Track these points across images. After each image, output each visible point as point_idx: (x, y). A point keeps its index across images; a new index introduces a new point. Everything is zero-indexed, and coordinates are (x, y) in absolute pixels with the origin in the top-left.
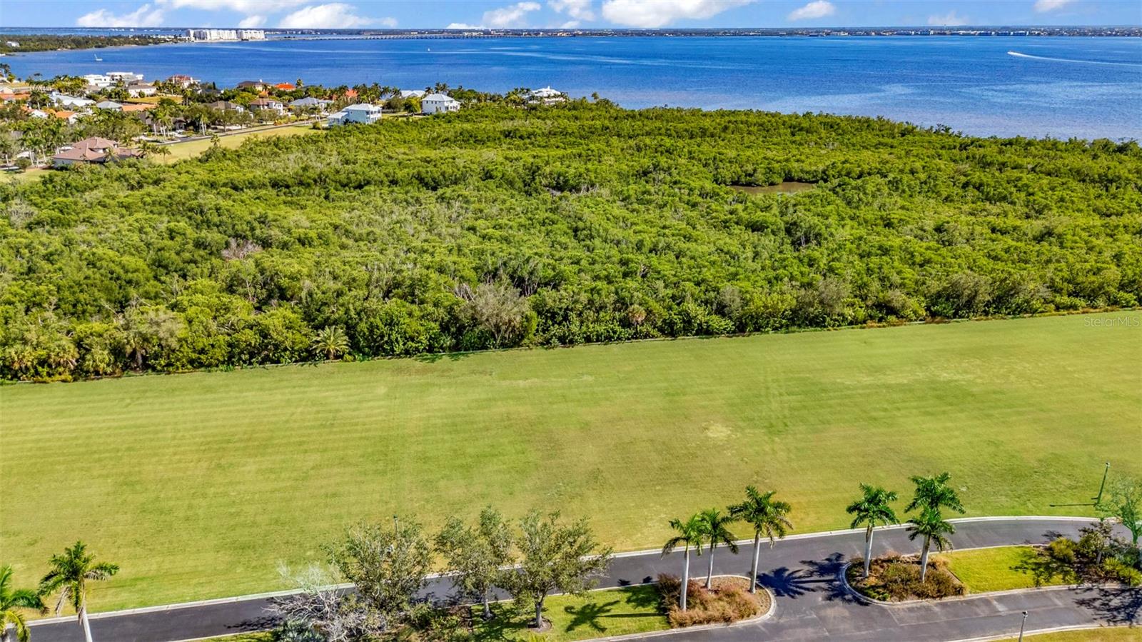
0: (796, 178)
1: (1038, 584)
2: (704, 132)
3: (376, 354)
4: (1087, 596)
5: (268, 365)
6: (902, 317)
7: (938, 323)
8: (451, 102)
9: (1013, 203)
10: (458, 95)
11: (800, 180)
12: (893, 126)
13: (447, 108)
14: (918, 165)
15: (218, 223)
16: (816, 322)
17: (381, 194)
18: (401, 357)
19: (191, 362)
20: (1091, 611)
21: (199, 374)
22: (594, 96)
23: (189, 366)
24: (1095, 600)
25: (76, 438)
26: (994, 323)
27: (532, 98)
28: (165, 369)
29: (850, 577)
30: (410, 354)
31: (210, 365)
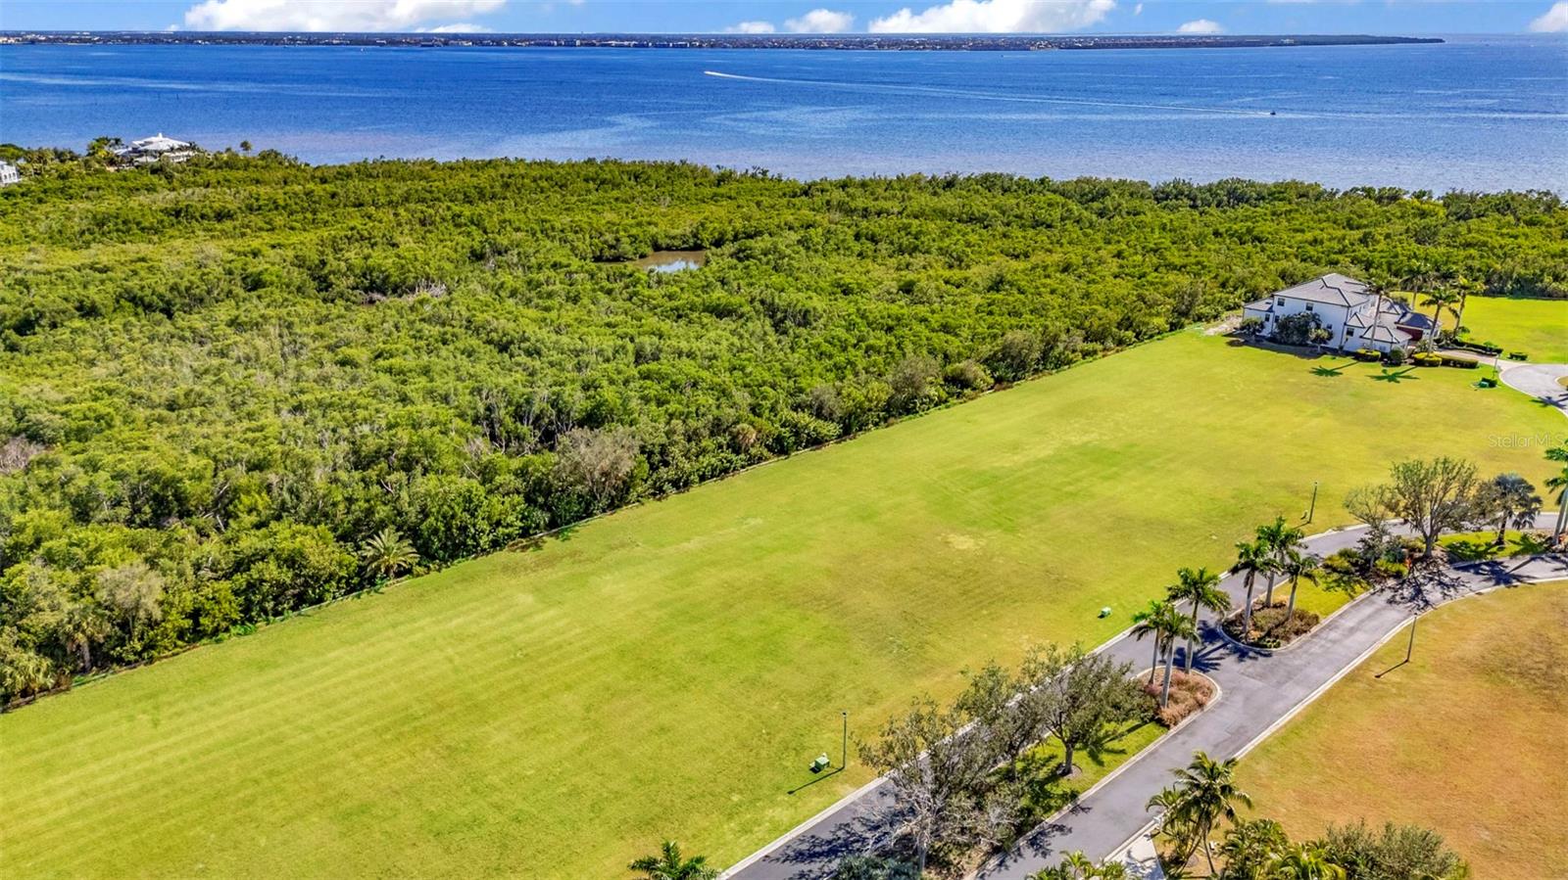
1: (1352, 597)
3: (453, 557)
5: (305, 609)
6: (975, 389)
7: (1004, 389)
11: (669, 248)
16: (908, 409)
18: (489, 553)
19: (181, 635)
20: (1402, 606)
21: (204, 650)
22: (244, 146)
23: (180, 643)
26: (1050, 379)
27: (139, 152)
29: (1234, 637)
30: (499, 545)
31: (216, 631)
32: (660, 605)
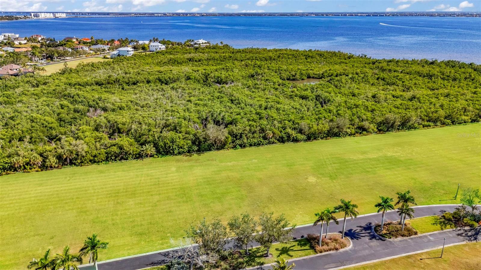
0: (312, 77)
1: (442, 229)
2: (270, 58)
3: (167, 154)
4: (460, 232)
5: (123, 161)
6: (368, 132)
7: (381, 134)
8: (162, 46)
9: (398, 86)
10: (163, 43)
11: (313, 78)
12: (344, 55)
13: (160, 49)
14: (358, 71)
15: (81, 101)
16: (337, 135)
17: (146, 87)
18: (177, 155)
19: (91, 161)
20: (462, 237)
21: (95, 166)
22: (221, 43)
23: (90, 163)
24: (462, 233)
25: (52, 195)
26: (401, 133)
27: (196, 44)
28: (80, 164)
29: (376, 231)
30: (180, 154)
31: (99, 162)
32: (204, 178)
